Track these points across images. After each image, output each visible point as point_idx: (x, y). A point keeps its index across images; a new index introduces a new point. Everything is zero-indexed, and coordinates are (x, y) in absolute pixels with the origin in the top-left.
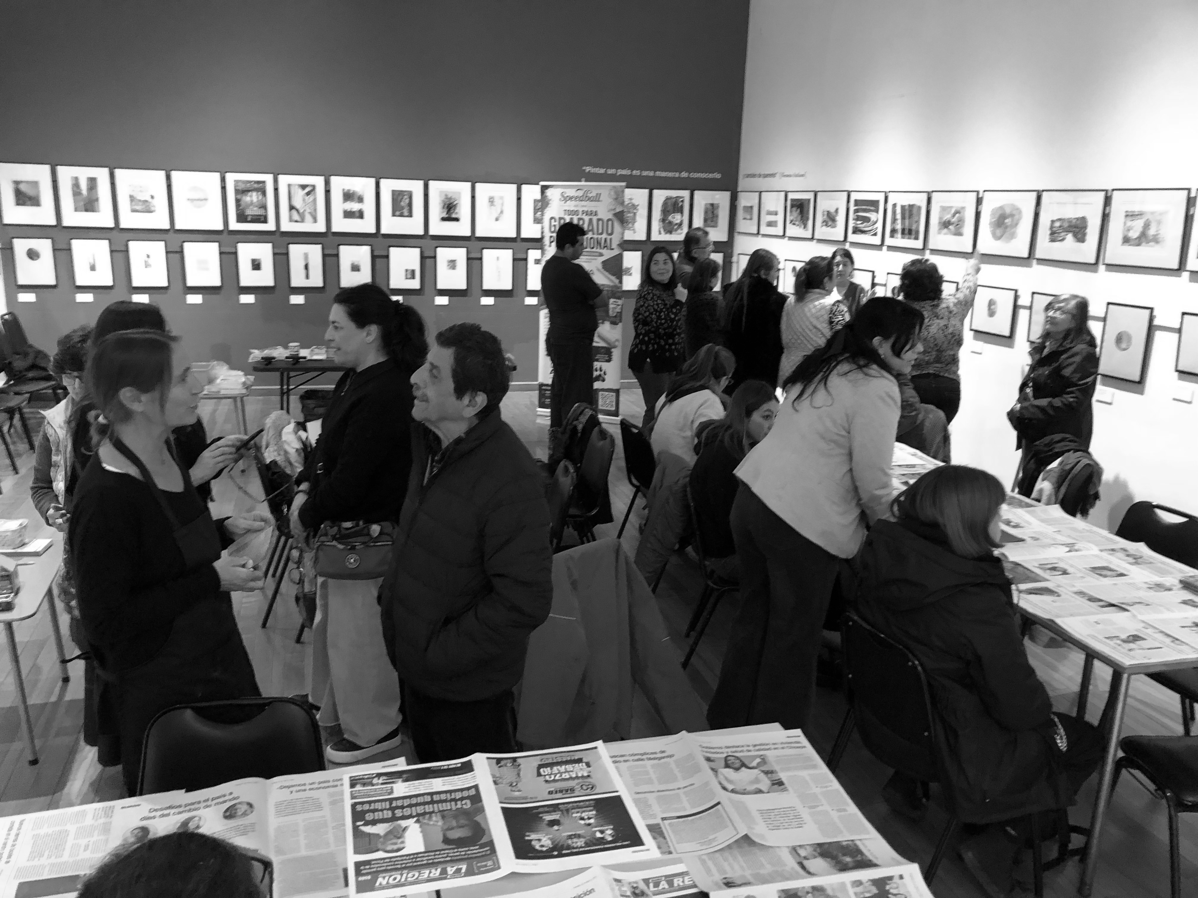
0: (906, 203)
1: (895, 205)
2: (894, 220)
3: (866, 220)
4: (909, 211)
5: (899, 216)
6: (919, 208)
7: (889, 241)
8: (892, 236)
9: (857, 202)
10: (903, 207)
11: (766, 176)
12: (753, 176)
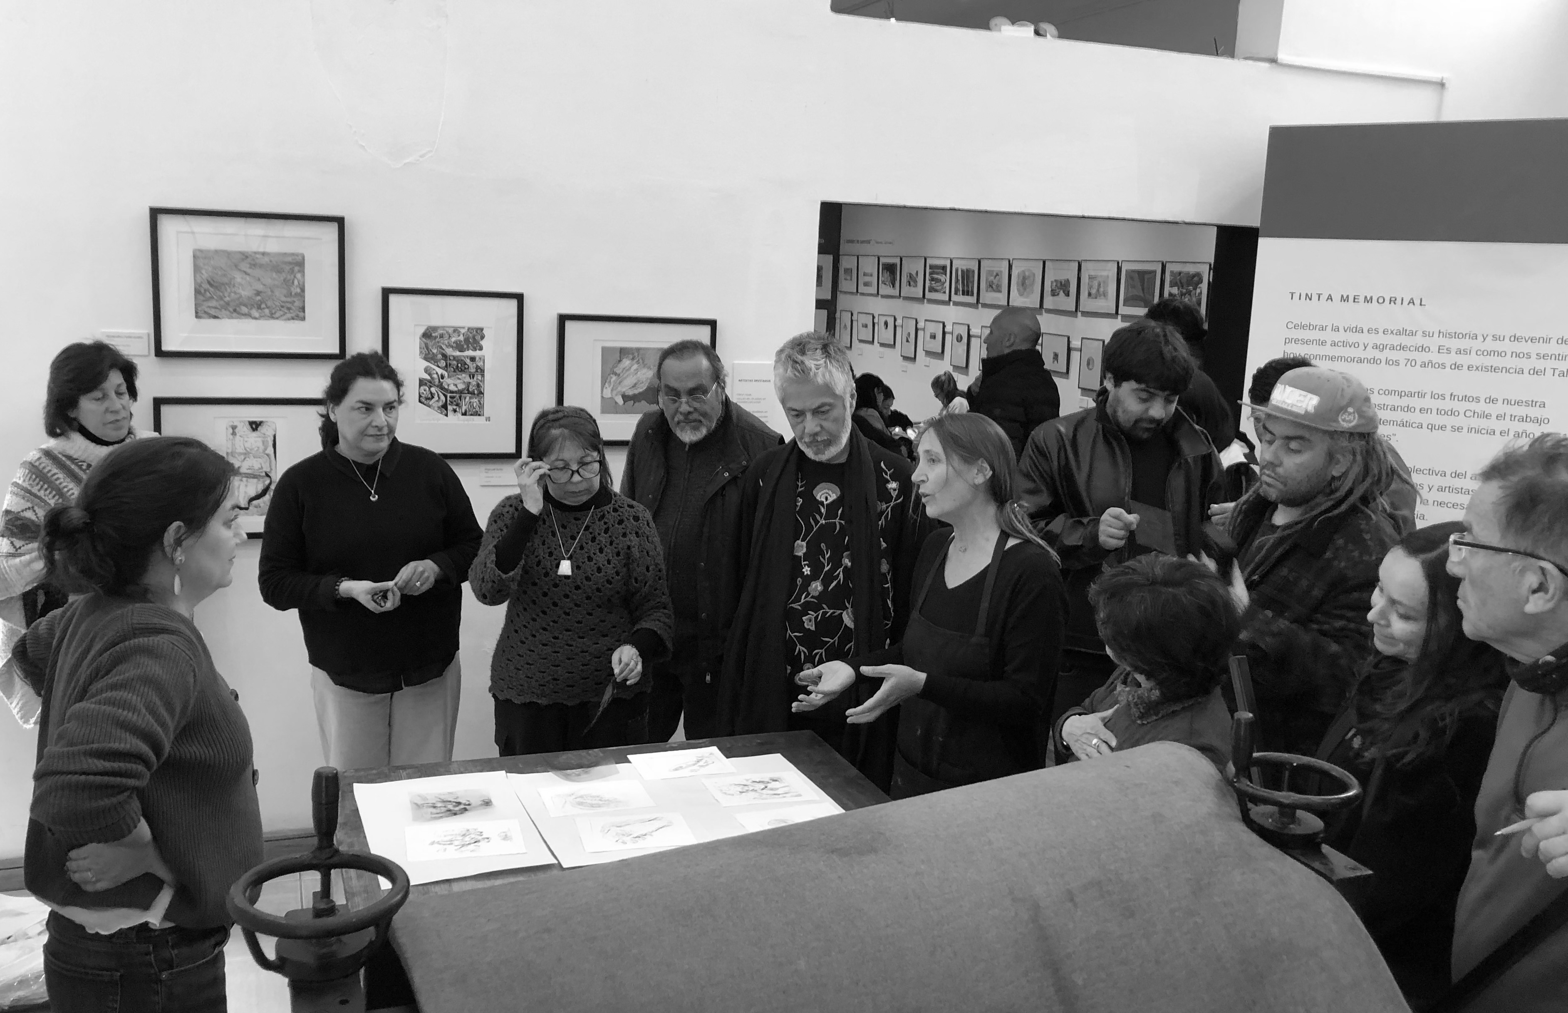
0: (964, 268)
1: (957, 270)
2: (957, 281)
3: (938, 281)
4: (967, 275)
5: (960, 278)
6: (973, 271)
7: (955, 298)
8: (956, 294)
9: (931, 267)
10: (962, 271)
11: (863, 242)
12: (852, 241)
